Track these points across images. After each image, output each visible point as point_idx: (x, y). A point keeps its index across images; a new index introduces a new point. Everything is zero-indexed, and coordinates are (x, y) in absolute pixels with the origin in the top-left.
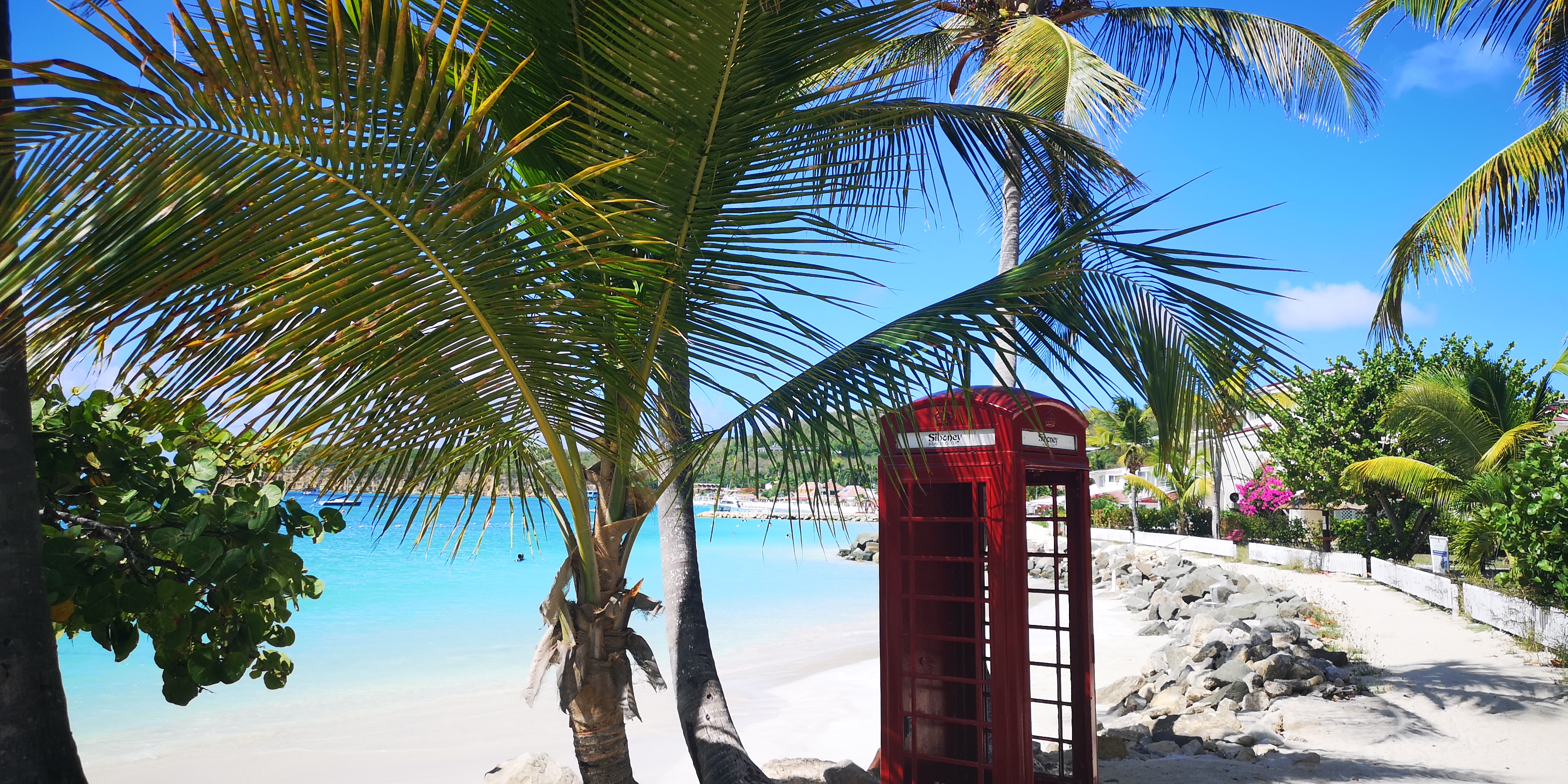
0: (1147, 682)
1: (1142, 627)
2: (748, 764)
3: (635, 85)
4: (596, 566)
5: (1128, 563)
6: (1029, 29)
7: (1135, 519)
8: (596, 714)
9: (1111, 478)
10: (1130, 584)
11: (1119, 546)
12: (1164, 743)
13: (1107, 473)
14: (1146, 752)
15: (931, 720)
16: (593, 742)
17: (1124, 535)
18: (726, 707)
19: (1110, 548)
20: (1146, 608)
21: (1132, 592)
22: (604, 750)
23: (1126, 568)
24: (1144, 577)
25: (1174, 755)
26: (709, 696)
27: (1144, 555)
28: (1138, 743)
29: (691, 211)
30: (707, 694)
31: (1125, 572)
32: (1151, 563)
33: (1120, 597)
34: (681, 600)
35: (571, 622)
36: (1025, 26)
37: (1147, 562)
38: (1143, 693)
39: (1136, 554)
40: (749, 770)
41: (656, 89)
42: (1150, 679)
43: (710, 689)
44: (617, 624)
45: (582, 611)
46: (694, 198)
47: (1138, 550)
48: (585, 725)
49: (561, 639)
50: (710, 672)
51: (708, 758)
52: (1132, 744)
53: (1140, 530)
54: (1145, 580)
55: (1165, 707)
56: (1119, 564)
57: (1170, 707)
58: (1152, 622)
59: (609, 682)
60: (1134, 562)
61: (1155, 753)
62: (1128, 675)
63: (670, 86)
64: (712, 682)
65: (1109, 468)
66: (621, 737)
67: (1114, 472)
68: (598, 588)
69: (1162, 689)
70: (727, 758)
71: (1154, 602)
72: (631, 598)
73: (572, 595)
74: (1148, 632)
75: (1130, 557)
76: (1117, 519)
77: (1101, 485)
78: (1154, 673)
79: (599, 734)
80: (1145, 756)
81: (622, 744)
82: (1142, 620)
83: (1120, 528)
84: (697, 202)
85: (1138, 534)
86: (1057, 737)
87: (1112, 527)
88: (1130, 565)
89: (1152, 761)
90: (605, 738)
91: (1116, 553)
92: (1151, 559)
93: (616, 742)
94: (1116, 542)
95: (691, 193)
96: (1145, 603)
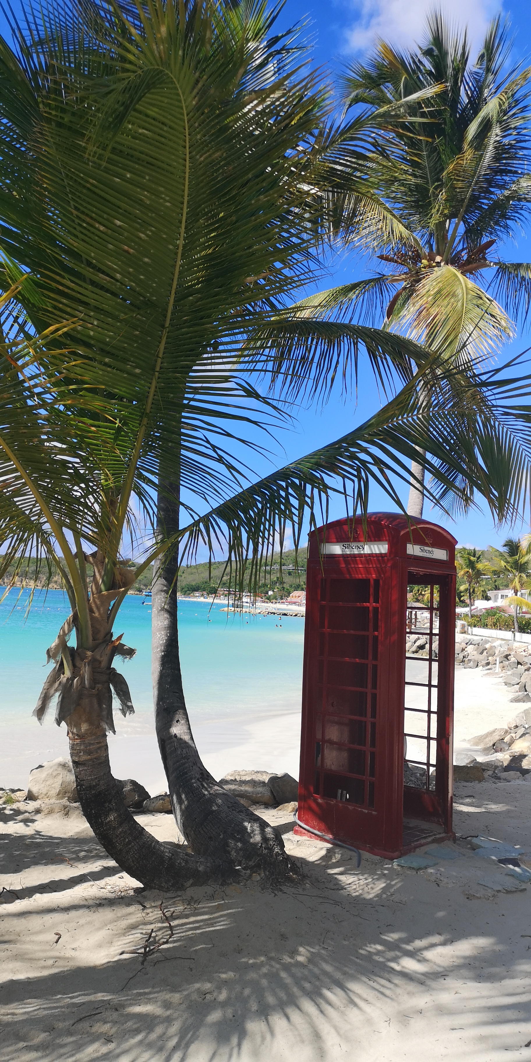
0: (510, 733)
1: (513, 697)
2: (201, 770)
3: (100, 270)
4: (90, 622)
5: (508, 653)
6: (441, 275)
7: (516, 624)
8: (84, 727)
9: (502, 596)
10: (509, 668)
11: (503, 642)
12: (512, 773)
13: (500, 593)
14: (499, 778)
15: (339, 746)
16: (82, 747)
17: (508, 635)
18: (190, 729)
19: (497, 643)
20: (518, 684)
21: (509, 673)
22: (89, 753)
23: (507, 657)
24: (519, 663)
25: (517, 781)
26: (178, 721)
27: (520, 648)
28: (494, 772)
29: (158, 369)
30: (176, 719)
31: (506, 659)
32: (524, 654)
33: (501, 676)
34: (163, 654)
35: (71, 662)
36: (439, 273)
37: (522, 653)
38: (507, 739)
39: (514, 648)
40: (202, 774)
41: (118, 275)
42: (513, 731)
43: (179, 716)
44: (104, 664)
45: (78, 654)
46: (159, 360)
47: (516, 645)
48: (77, 735)
49: (64, 674)
50: (180, 705)
51: (174, 764)
52: (490, 773)
53: (519, 632)
54: (519, 666)
55: (520, 750)
56: (502, 654)
57: (524, 750)
58: (520, 693)
59: (96, 706)
60: (512, 653)
61: (505, 779)
62: (499, 727)
63: (129, 273)
64: (181, 711)
65: (503, 589)
66: (103, 744)
67: (505, 592)
68: (91, 638)
69: (520, 737)
70: (187, 765)
71: (523, 680)
72: (114, 647)
73: (72, 642)
74: (516, 700)
75: (509, 649)
76: (503, 623)
77: (496, 601)
78: (517, 727)
79: (87, 742)
80: (496, 781)
81: (103, 749)
82: (513, 692)
83: (506, 630)
84: (162, 363)
85: (518, 634)
86: (426, 762)
87: (500, 629)
88: (510, 655)
89: (501, 785)
90: (90, 744)
91: (501, 646)
92: (524, 651)
93: (99, 748)
94: (502, 639)
95: (158, 356)
96: (517, 680)
